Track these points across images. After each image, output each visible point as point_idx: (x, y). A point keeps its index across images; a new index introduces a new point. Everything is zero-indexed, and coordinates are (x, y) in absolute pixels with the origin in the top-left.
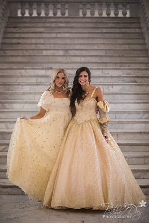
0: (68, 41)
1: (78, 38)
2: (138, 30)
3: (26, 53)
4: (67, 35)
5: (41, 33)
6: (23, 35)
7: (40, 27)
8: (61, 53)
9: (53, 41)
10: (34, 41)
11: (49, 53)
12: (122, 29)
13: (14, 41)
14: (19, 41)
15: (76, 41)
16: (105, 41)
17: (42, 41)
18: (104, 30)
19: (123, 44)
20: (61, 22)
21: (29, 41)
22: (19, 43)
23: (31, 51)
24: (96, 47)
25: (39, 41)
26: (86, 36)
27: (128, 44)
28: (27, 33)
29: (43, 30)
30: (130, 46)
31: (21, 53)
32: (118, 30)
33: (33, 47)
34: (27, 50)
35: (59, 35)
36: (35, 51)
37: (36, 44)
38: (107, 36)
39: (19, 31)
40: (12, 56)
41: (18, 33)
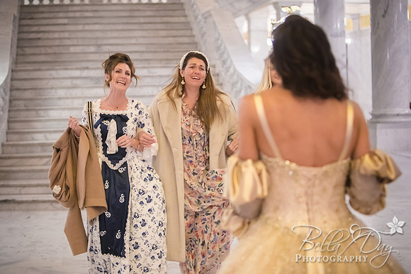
0: (98, 34)
1: (111, 30)
2: (182, 19)
3: (49, 50)
4: (97, 27)
5: (64, 24)
6: (42, 29)
7: (62, 18)
8: (92, 49)
9: (81, 35)
10: (56, 35)
11: (78, 49)
12: (163, 18)
13: (32, 36)
14: (39, 36)
15: (109, 34)
16: (144, 33)
17: (66, 35)
18: (142, 20)
19: (167, 37)
21: (50, 36)
23: (56, 48)
24: (134, 41)
25: (62, 35)
26: (120, 27)
27: (173, 37)
28: (48, 25)
29: (66, 21)
30: (176, 39)
31: (43, 50)
32: (158, 20)
33: (57, 43)
34: (50, 47)
35: (87, 27)
36: (61, 48)
38: (146, 27)
39: (36, 23)
41: (35, 25)
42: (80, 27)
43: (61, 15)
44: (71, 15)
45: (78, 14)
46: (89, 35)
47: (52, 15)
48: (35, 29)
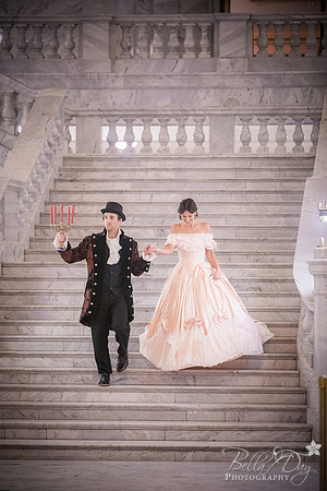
4: (172, 197)
6: (87, 197)
7: (122, 180)
18: (250, 186)
20: (166, 170)
24: (222, 222)
28: (95, 192)
29: (127, 186)
35: (157, 198)
39: (79, 189)
41: (76, 192)
42: (146, 198)
43: (124, 175)
44: (140, 175)
45: (151, 175)
46: (155, 210)
47: (109, 175)
48: (75, 198)
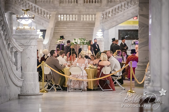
20: (72, 25)
22: (58, 32)
37: (64, 32)
40: (57, 36)
